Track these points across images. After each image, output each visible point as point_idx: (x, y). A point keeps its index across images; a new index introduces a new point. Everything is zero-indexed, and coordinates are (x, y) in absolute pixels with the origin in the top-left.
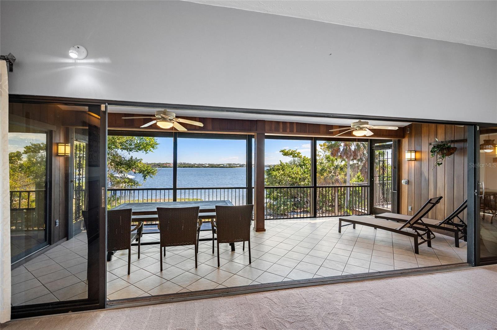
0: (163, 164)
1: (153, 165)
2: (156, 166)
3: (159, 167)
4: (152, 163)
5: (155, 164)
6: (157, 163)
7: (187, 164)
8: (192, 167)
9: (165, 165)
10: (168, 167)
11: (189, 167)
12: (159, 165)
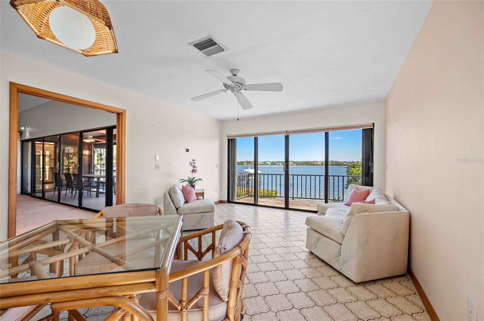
0: (311, 162)
1: (302, 163)
2: (304, 164)
3: (307, 165)
4: (302, 162)
5: (304, 162)
6: (306, 161)
7: (335, 162)
8: (339, 165)
9: (312, 163)
10: (315, 165)
11: (337, 165)
12: (307, 162)
